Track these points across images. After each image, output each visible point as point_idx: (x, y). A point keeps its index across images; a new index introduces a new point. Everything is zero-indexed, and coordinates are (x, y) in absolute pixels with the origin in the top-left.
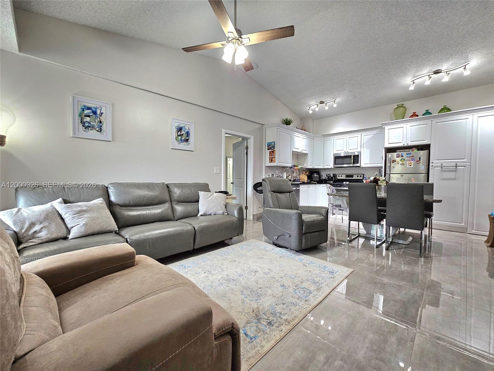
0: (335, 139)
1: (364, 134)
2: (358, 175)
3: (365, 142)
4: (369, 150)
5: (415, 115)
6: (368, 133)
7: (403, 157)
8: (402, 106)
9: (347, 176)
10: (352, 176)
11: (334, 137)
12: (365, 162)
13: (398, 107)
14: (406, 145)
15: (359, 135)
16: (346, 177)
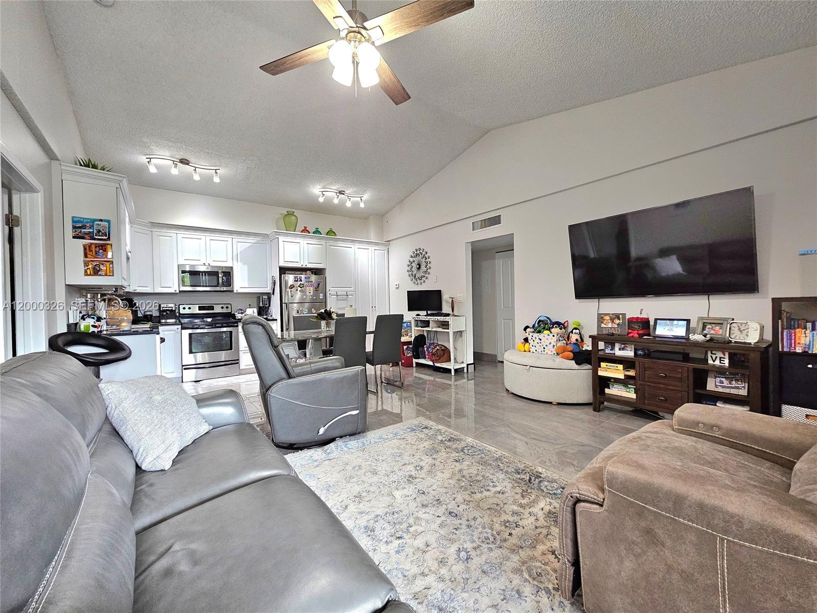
0: (180, 236)
1: (236, 239)
2: (222, 305)
3: (240, 252)
4: (246, 267)
5: (305, 230)
6: (242, 239)
7: (302, 281)
8: (293, 214)
9: (200, 308)
10: (212, 308)
11: (177, 232)
12: (240, 283)
13: (288, 214)
14: (304, 266)
15: (229, 238)
16: (199, 310)
